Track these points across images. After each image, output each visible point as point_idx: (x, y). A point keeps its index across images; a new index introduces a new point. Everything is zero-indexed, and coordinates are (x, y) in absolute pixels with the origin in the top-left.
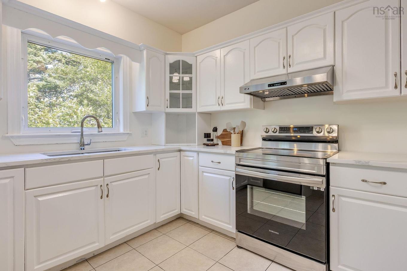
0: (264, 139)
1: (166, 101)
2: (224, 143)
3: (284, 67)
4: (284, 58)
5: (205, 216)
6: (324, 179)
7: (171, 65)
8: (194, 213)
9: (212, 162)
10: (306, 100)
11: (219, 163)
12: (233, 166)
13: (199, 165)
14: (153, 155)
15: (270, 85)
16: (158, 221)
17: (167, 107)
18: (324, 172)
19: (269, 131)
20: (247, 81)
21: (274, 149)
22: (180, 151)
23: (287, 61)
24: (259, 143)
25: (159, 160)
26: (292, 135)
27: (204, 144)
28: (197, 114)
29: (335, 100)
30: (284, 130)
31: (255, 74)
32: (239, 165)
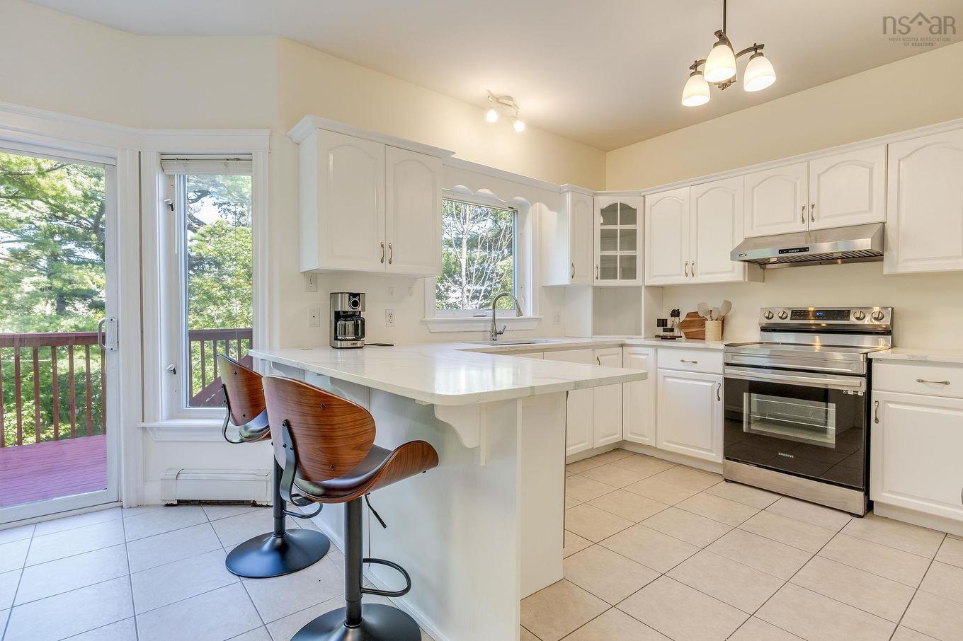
0: (764, 329)
1: (595, 269)
2: (689, 337)
3: (803, 220)
4: (804, 208)
5: (668, 441)
6: (864, 380)
7: (603, 211)
8: (647, 439)
9: (682, 361)
10: (840, 267)
11: (696, 362)
12: (719, 367)
13: (659, 366)
14: (591, 350)
15: (781, 251)
16: (596, 446)
17: (597, 278)
18: (864, 372)
19: (787, 317)
20: (739, 241)
21: (782, 344)
22: (622, 346)
23: (809, 211)
24: (755, 335)
25: (598, 359)
26: (812, 322)
27: (657, 336)
28: (643, 288)
29: (885, 272)
30: (800, 316)
31: (752, 228)
32: (728, 364)
